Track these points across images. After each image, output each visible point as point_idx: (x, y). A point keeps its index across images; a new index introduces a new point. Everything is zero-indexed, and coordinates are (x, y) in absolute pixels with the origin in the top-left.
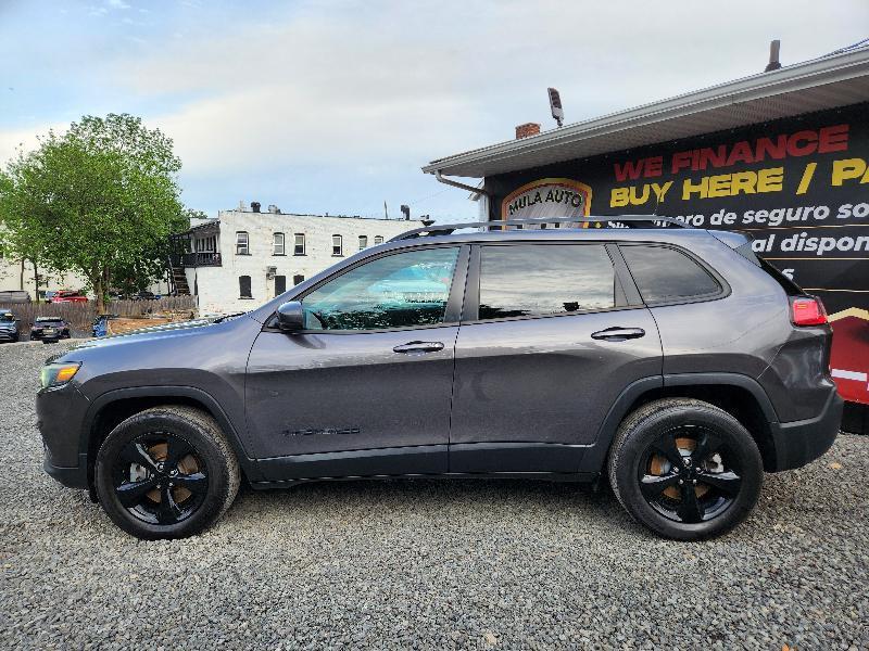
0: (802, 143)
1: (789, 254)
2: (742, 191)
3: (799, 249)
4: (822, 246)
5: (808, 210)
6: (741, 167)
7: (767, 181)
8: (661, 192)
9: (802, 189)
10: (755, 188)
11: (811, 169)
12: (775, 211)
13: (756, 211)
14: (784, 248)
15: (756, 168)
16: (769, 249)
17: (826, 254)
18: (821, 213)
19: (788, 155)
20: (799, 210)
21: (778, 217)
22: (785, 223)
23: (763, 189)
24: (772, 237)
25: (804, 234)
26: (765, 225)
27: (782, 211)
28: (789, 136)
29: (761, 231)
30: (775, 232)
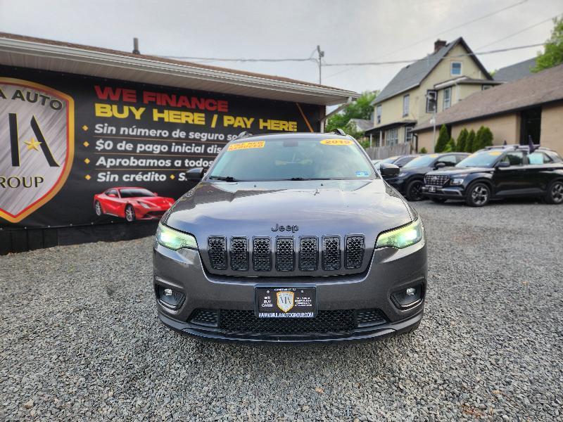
0: (211, 105)
1: (210, 154)
2: (187, 122)
3: (215, 152)
5: (216, 135)
6: (184, 109)
7: (198, 119)
8: (138, 114)
9: (213, 125)
10: (193, 121)
11: (215, 117)
12: (203, 134)
13: (195, 132)
14: (208, 151)
15: (193, 111)
16: (202, 152)
18: (221, 137)
19: (206, 109)
20: (213, 135)
21: (204, 137)
22: (208, 140)
23: (196, 122)
24: (203, 146)
25: (216, 146)
26: (199, 140)
27: (206, 134)
28: (205, 100)
29: (198, 143)
30: (204, 144)
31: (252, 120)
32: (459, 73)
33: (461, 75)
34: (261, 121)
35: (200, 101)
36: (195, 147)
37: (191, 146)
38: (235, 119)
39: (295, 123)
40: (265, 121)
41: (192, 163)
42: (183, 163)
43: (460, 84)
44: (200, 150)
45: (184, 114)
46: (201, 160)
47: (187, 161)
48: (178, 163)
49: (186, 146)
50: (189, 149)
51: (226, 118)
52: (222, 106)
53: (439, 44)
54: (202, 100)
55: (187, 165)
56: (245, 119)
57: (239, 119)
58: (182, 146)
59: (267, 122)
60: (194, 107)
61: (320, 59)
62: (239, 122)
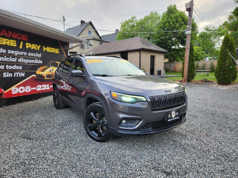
0: (19, 36)
1: (20, 63)
2: (6, 44)
3: (22, 62)
4: (27, 61)
5: (23, 52)
7: (12, 43)
9: (21, 47)
10: (10, 44)
11: (22, 43)
12: (16, 51)
14: (19, 61)
15: (10, 39)
16: (16, 61)
17: (27, 63)
18: (25, 54)
19: (16, 38)
20: (21, 52)
21: (16, 53)
22: (18, 55)
23: (12, 45)
24: (16, 58)
25: (23, 58)
26: (14, 54)
27: (17, 52)
28: (16, 33)
29: (13, 56)
30: (16, 57)
31: (40, 46)
32: (91, 35)
33: (92, 36)
34: (44, 47)
35: (13, 33)
36: (11, 58)
37: (9, 58)
38: (32, 45)
39: (58, 50)
40: (46, 47)
41: (10, 67)
42: (5, 67)
43: (93, 39)
44: (14, 60)
45: (4, 40)
46: (15, 65)
47: (7, 66)
48: (2, 67)
49: (6, 58)
50: (8, 59)
51: (27, 44)
52: (25, 37)
53: (82, 22)
54: (14, 33)
55: (7, 68)
56: (37, 45)
57: (33, 45)
58: (4, 57)
59: (46, 48)
60: (10, 36)
61: (64, 22)
62: (33, 47)
